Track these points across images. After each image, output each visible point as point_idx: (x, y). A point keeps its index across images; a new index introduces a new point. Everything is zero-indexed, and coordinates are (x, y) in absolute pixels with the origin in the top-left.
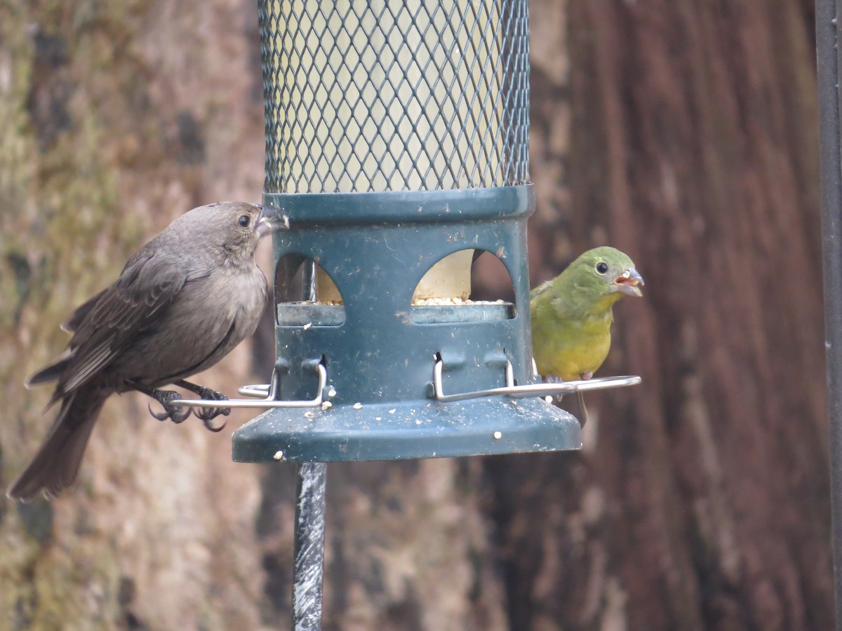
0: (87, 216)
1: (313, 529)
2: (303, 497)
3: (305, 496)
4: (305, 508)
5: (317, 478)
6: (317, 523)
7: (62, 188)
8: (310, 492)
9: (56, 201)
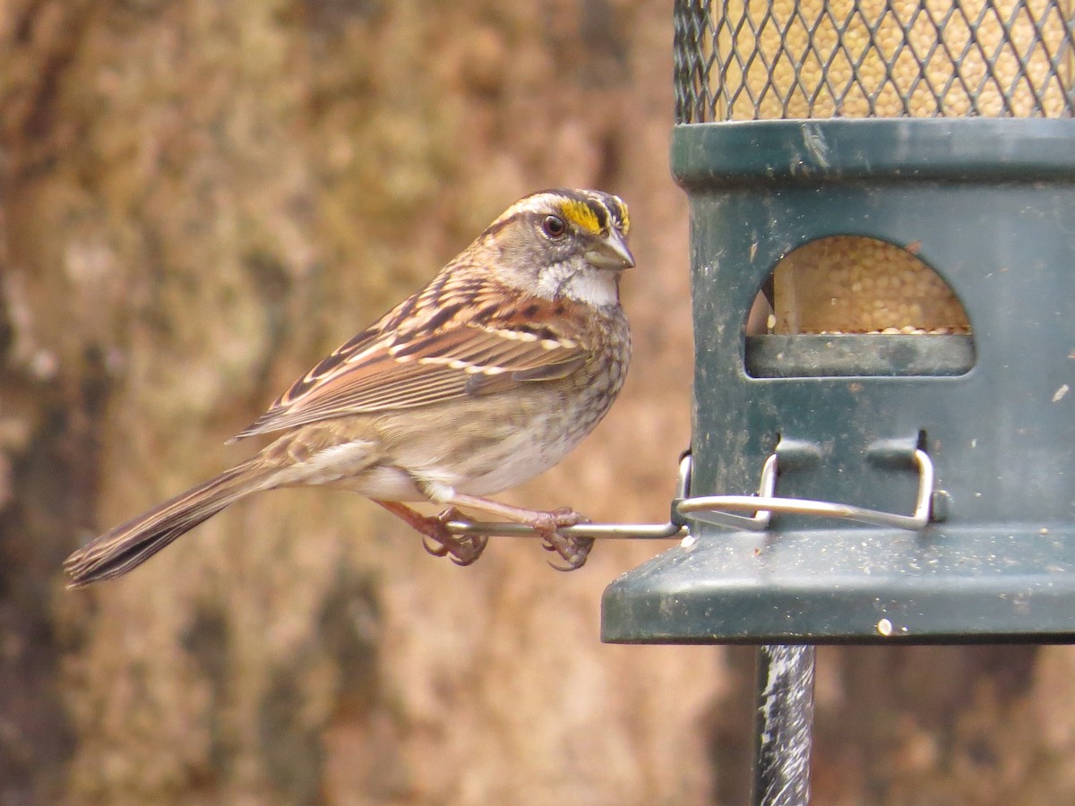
1: (788, 756)
2: (771, 694)
3: (775, 691)
4: (774, 713)
5: (797, 657)
6: (797, 744)
8: (784, 684)
9: (341, 152)
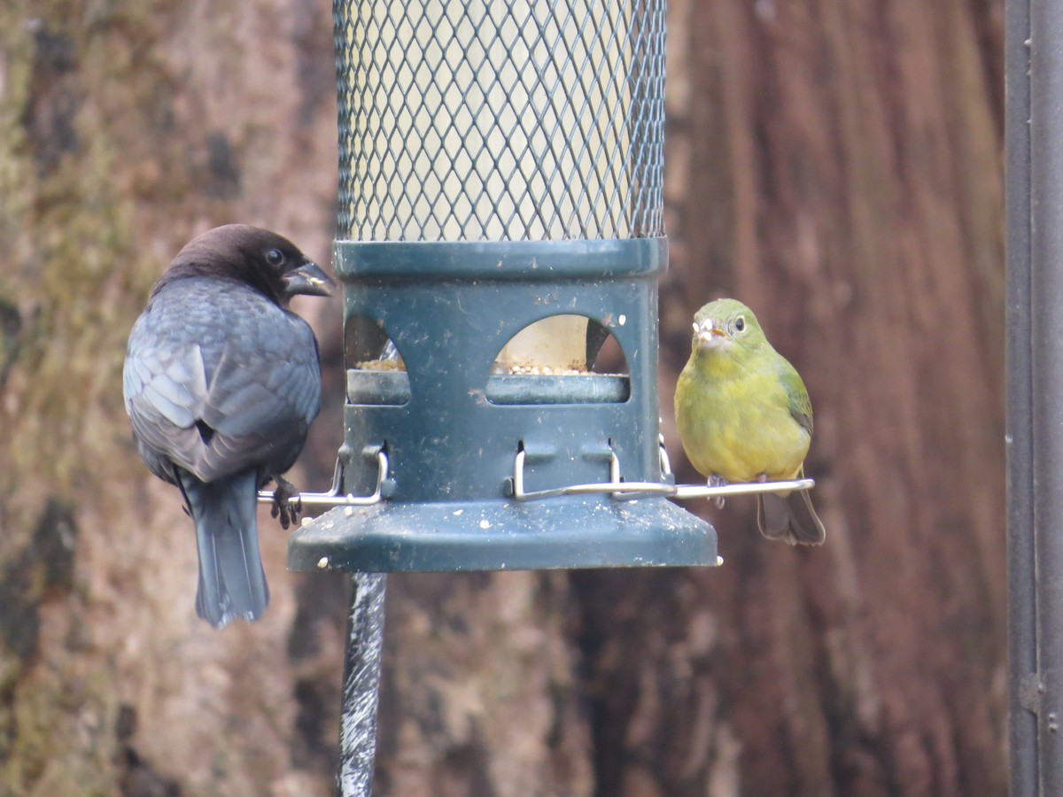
0: (93, 259)
1: (368, 648)
2: (357, 608)
3: (360, 607)
4: (359, 620)
5: (375, 585)
6: (373, 640)
7: (64, 221)
8: (367, 601)
9: (55, 238)
